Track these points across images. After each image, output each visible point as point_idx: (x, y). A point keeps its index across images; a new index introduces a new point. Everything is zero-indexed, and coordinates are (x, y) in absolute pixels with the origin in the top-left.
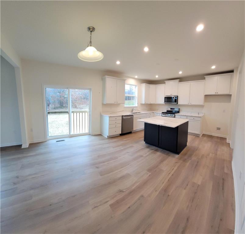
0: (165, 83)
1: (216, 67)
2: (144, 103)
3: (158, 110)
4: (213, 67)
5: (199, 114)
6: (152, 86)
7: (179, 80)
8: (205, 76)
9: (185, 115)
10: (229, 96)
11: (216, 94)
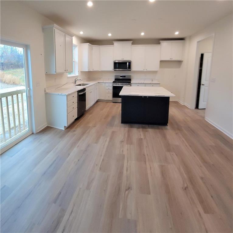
0: (113, 44)
1: (179, 33)
2: (87, 71)
3: (100, 79)
4: (177, 33)
5: (152, 81)
6: (95, 48)
7: (132, 42)
8: (161, 41)
9: (144, 83)
10: (180, 62)
11: (171, 60)
